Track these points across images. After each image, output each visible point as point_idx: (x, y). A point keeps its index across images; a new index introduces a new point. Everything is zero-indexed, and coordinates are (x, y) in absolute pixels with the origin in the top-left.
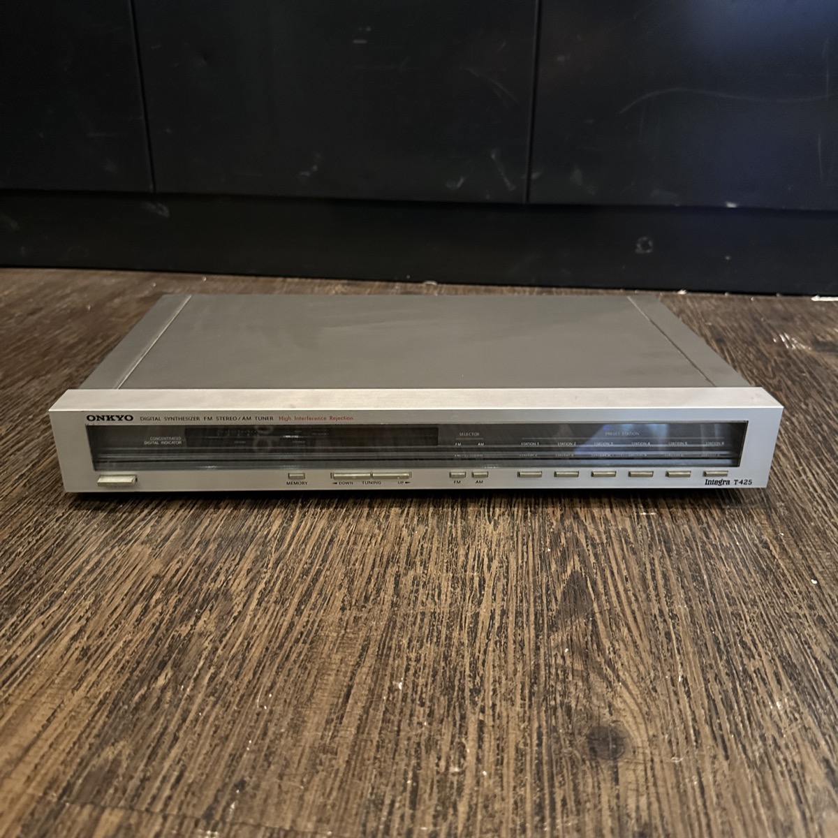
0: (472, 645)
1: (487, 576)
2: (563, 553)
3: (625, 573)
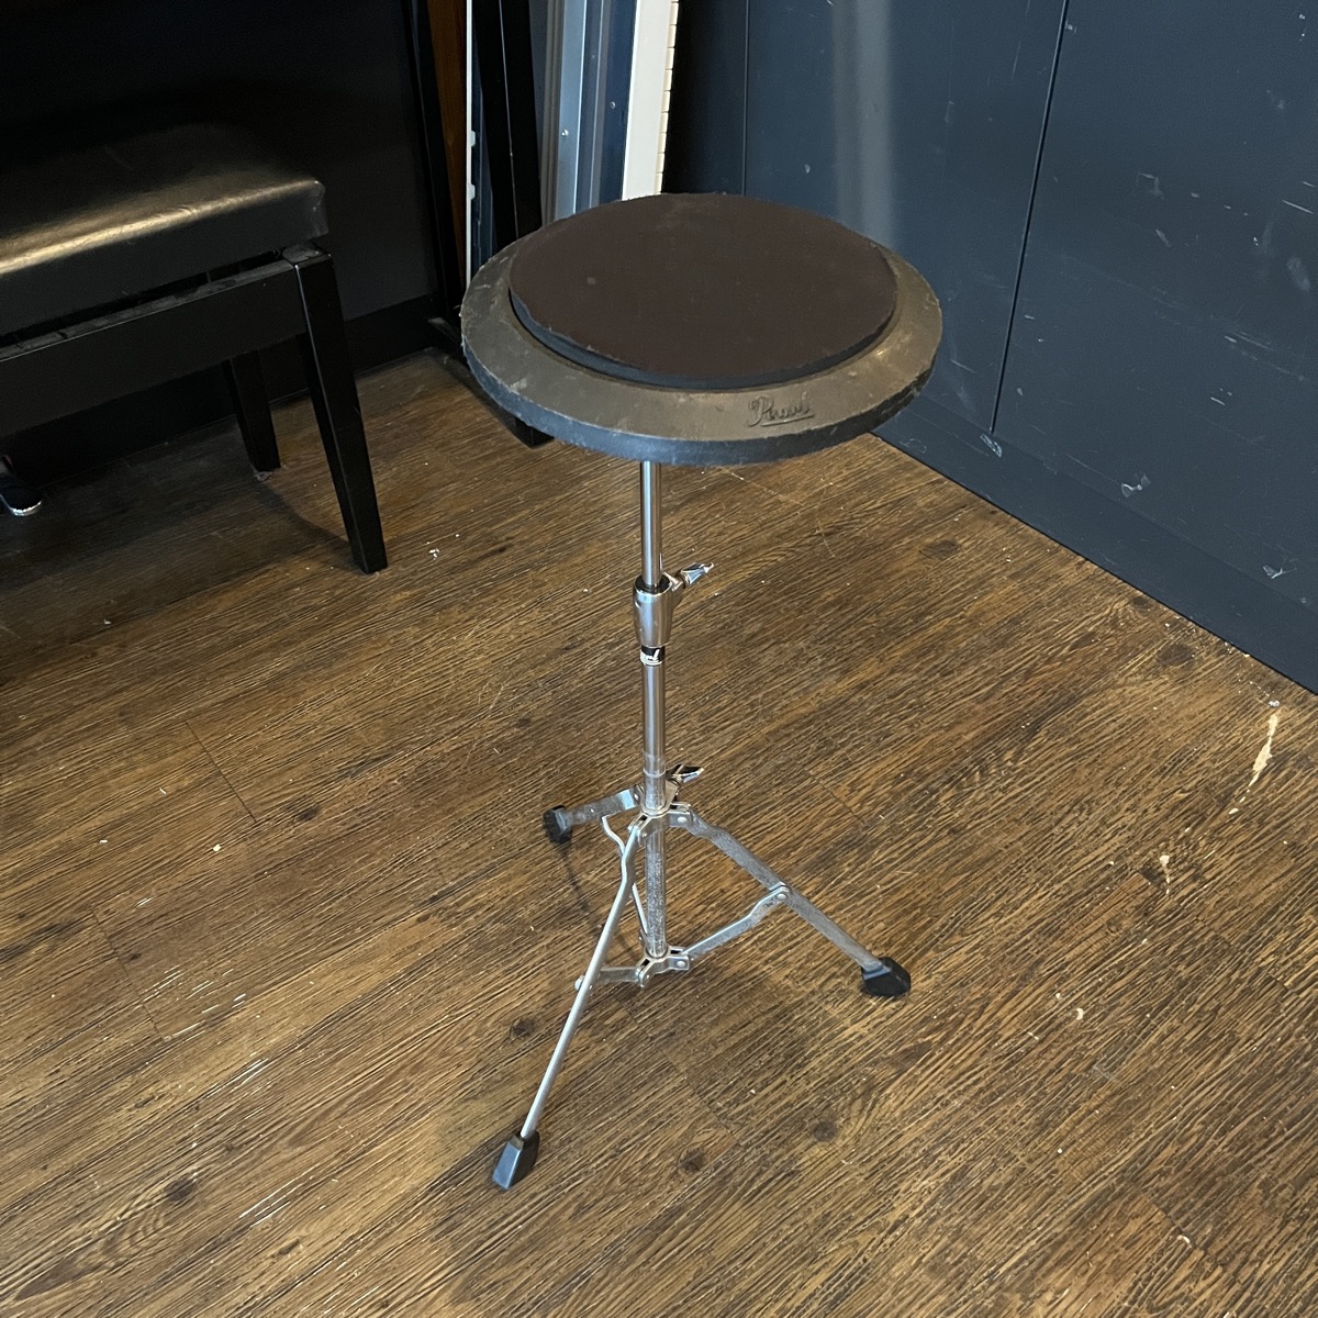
0: (824, 1043)
1: (879, 1009)
2: (942, 1025)
3: (956, 1063)
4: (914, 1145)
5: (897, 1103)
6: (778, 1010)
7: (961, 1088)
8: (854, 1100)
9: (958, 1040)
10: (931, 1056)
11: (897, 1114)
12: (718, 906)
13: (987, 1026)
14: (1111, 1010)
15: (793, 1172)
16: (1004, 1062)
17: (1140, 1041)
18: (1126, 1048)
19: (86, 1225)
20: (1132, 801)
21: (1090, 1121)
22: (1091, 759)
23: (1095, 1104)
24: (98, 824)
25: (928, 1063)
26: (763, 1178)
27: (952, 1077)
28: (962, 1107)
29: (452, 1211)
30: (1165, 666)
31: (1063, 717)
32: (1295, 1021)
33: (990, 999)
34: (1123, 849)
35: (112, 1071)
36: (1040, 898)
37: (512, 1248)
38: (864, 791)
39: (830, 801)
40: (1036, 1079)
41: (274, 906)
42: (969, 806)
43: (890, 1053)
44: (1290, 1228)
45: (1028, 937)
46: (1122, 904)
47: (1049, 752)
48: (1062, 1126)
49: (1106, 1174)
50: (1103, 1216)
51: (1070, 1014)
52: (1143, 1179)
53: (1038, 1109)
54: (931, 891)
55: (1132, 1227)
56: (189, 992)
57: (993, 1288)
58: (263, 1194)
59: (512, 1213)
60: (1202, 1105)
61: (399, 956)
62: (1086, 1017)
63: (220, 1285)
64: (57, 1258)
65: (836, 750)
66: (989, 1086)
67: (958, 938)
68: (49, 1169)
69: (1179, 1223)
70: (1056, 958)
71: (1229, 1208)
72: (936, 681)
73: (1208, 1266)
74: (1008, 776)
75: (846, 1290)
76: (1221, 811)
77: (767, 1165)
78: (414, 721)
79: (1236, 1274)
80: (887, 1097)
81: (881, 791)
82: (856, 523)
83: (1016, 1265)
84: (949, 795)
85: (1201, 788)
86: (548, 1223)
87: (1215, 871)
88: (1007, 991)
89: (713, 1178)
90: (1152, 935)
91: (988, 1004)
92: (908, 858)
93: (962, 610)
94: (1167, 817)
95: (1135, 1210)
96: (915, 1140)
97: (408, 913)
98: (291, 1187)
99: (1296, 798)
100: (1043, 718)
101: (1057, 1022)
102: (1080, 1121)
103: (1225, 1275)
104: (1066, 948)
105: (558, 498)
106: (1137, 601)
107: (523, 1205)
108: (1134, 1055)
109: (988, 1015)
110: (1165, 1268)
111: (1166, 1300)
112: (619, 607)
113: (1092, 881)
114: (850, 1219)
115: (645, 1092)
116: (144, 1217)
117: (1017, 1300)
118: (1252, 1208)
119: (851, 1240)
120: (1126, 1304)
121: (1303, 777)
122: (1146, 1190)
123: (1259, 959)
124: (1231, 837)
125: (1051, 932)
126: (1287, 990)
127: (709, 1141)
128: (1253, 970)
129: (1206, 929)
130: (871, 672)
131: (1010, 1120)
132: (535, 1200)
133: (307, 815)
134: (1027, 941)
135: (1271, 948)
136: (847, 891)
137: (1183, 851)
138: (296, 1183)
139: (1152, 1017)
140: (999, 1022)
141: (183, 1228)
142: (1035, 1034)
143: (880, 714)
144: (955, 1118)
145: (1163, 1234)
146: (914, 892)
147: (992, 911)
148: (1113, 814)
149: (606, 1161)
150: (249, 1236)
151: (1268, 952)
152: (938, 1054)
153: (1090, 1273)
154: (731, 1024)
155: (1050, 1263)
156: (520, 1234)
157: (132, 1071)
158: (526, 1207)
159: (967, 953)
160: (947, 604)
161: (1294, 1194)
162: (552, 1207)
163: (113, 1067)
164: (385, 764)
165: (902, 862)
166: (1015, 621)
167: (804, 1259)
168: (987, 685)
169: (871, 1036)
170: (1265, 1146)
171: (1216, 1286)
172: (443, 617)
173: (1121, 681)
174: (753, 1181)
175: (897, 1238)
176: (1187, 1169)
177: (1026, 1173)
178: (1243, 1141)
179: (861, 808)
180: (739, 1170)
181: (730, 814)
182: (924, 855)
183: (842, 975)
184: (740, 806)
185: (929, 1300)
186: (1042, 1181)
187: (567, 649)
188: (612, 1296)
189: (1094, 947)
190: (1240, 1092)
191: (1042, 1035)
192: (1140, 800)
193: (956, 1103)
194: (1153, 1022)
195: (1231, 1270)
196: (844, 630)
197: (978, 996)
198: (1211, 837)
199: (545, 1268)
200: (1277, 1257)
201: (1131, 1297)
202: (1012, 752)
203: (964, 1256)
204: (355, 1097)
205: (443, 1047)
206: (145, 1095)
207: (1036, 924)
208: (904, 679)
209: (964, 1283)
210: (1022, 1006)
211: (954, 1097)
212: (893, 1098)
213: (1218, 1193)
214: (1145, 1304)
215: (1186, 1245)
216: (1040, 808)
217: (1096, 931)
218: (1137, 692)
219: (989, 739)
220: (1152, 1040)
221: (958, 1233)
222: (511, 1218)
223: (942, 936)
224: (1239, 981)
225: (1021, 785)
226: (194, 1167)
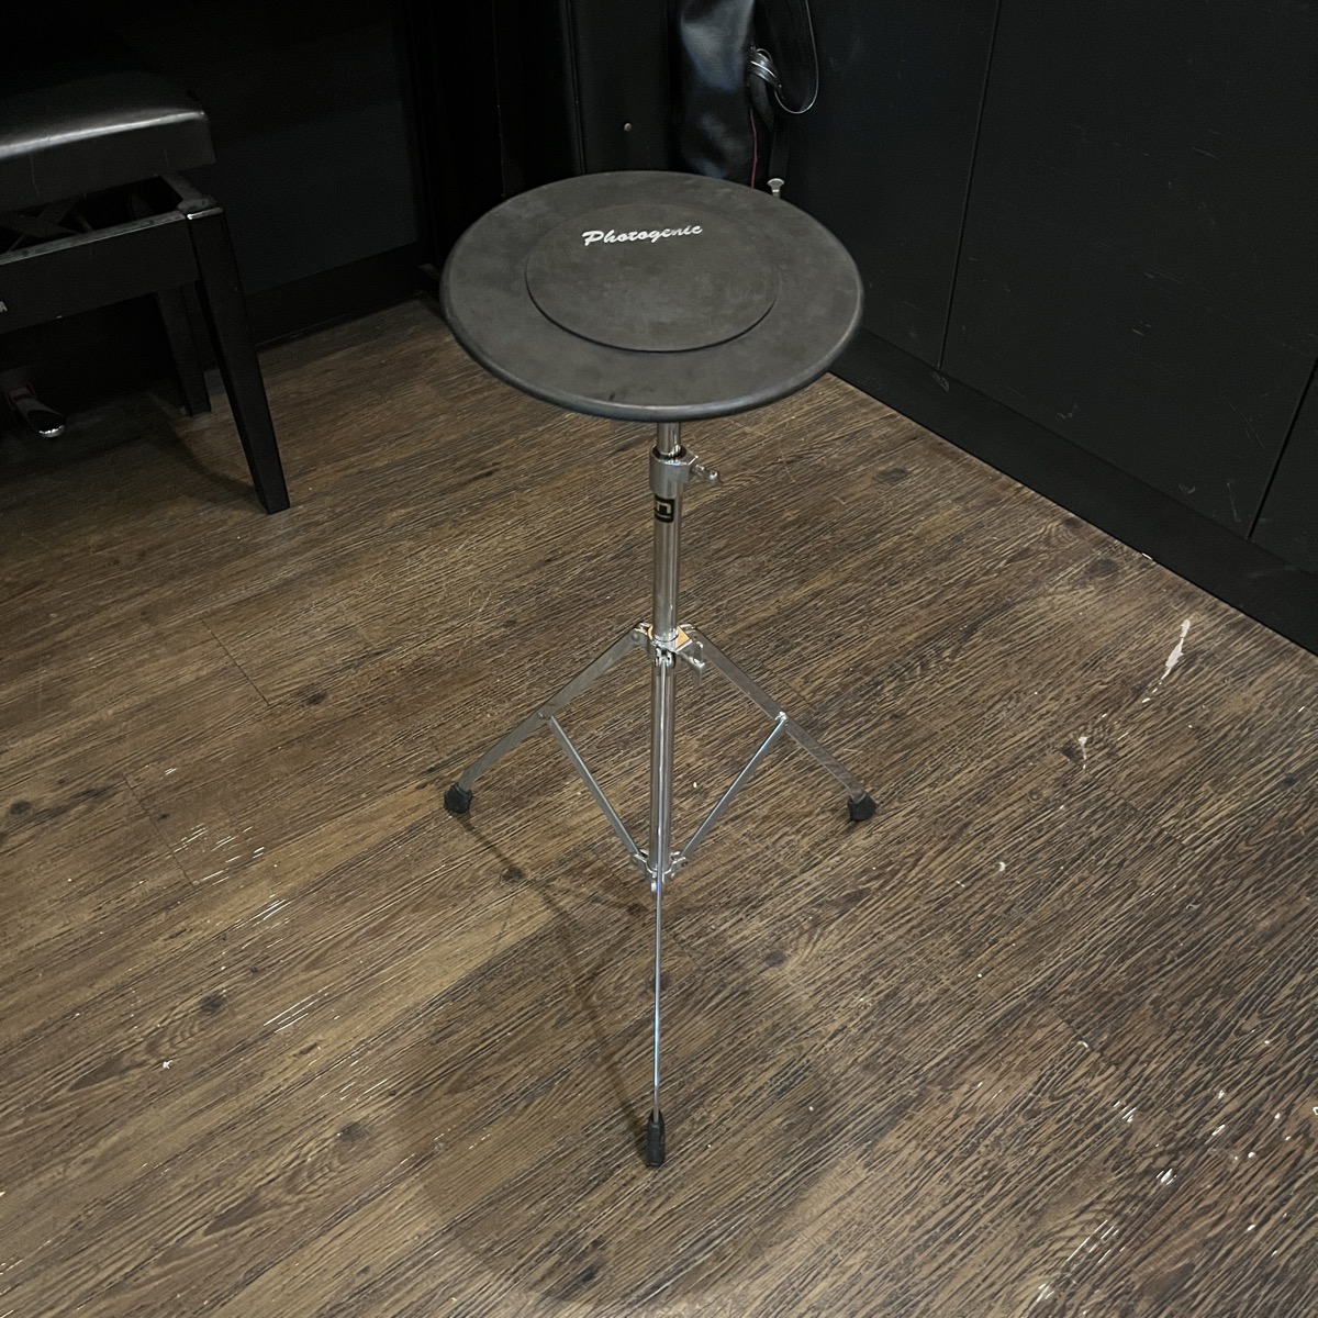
0: (776, 888)
1: (825, 861)
2: (880, 874)
3: (891, 905)
4: (853, 971)
5: (839, 937)
6: (736, 862)
7: (896, 925)
8: (801, 935)
9: (894, 887)
10: (869, 900)
11: (838, 946)
12: (685, 777)
13: (920, 876)
14: (1030, 863)
15: (746, 992)
16: (934, 905)
17: (1053, 889)
18: (1041, 894)
19: (130, 1031)
20: (1056, 692)
21: (1007, 952)
22: (1022, 656)
23: (1011, 939)
24: (126, 706)
25: (867, 905)
26: (720, 996)
27: (888, 916)
28: (896, 941)
29: (449, 1021)
30: (1091, 578)
31: (996, 621)
32: (1189, 872)
33: (923, 854)
34: (1045, 732)
35: (148, 909)
36: (971, 772)
37: (503, 1050)
38: (817, 683)
39: (785, 691)
40: (962, 919)
41: (287, 775)
42: (910, 695)
43: (834, 897)
44: (1175, 1037)
45: (959, 803)
46: (1043, 777)
47: (984, 651)
48: (982, 956)
49: (1019, 993)
50: (1014, 1026)
51: (993, 867)
52: (1051, 998)
53: (963, 942)
54: (874, 765)
55: (1039, 1035)
56: (214, 845)
57: (917, 1082)
58: (284, 1007)
59: (502, 1023)
60: (1105, 939)
61: (400, 816)
62: (1007, 869)
63: (250, 1078)
64: (105, 1057)
65: (792, 648)
66: (920, 924)
67: (897, 804)
68: (96, 986)
69: (1080, 1031)
70: (983, 820)
71: (1123, 1020)
72: (884, 590)
73: (1103, 1065)
74: (946, 670)
75: (791, 1083)
76: (1135, 700)
77: (724, 986)
78: (410, 621)
79: (1127, 1071)
80: (831, 932)
81: (834, 682)
82: (816, 453)
83: (938, 1064)
84: (893, 685)
85: (1119, 681)
86: (532, 1032)
87: (1127, 750)
88: (938, 847)
89: (677, 996)
90: (1069, 801)
91: (921, 858)
92: (855, 737)
93: (910, 529)
94: (1087, 705)
95: (1042, 1021)
96: (854, 967)
97: (407, 782)
98: (309, 1001)
99: (1201, 690)
100: (979, 622)
101: (982, 872)
102: (998, 952)
103: (1118, 1072)
104: (992, 813)
105: (540, 429)
106: (1068, 522)
107: (511, 1016)
108: (1048, 900)
109: (921, 867)
110: (1066, 1066)
111: (1066, 1091)
112: (597, 525)
113: (1017, 758)
114: (795, 1029)
115: (618, 927)
116: (181, 1024)
117: (937, 1091)
118: (1144, 1020)
119: (797, 1045)
120: (1031, 1094)
121: (1209, 672)
122: (1053, 1006)
123: (1161, 822)
124: (1144, 722)
125: (981, 798)
126: (1184, 847)
127: (675, 966)
128: (1156, 830)
129: (1117, 797)
130: (826, 582)
131: (937, 951)
132: (522, 1013)
133: (316, 700)
134: (958, 807)
135: (1173, 812)
136: (798, 766)
137: (1099, 734)
138: (313, 999)
139: (1066, 869)
140: (931, 872)
141: (216, 1033)
142: (962, 883)
143: (832, 618)
144: (891, 949)
145: (1066, 1040)
146: (858, 766)
147: (928, 782)
148: (1040, 702)
149: (584, 982)
150: (274, 1040)
151: (1169, 816)
152: (876, 898)
153: (1002, 1070)
154: (695, 873)
155: (968, 1062)
156: (509, 1039)
157: (167, 908)
158: (514, 1018)
159: (904, 816)
160: (898, 523)
161: (1181, 1010)
162: (537, 1019)
163: (149, 905)
164: (385, 657)
165: (848, 742)
166: (957, 539)
167: (755, 1060)
168: (929, 593)
169: (818, 883)
170: (1157, 972)
171: (1109, 1080)
172: (436, 532)
173: (1052, 590)
174: (712, 998)
175: (836, 1043)
176: (1089, 989)
177: (950, 993)
178: (1138, 968)
179: (813, 696)
180: (700, 990)
181: (696, 702)
182: (869, 736)
183: (793, 833)
184: (705, 695)
185: (862, 1091)
186: (963, 999)
187: (549, 561)
188: (588, 1089)
189: (1019, 810)
190: (1138, 929)
191: (969, 884)
192: (1063, 690)
193: (891, 938)
194: (1066, 873)
195: (1123, 1068)
196: (801, 546)
197: (913, 851)
198: (1125, 722)
199: (532, 1066)
200: (1164, 1058)
201: (1035, 1089)
202: (950, 650)
203: (894, 1057)
204: (364, 930)
205: (441, 890)
206: (178, 928)
207: (965, 794)
208: (856, 588)
209: (893, 1078)
210: (952, 860)
211: (889, 933)
212: (836, 932)
213: (1115, 1008)
214: (1047, 1095)
215: (1085, 1049)
216: (973, 697)
217: (1019, 799)
218: (1065, 600)
219: (930, 639)
220: (1064, 887)
221: (889, 1039)
222: (501, 1027)
223: (882, 803)
224: (1143, 840)
225: (957, 678)
226: (223, 985)
